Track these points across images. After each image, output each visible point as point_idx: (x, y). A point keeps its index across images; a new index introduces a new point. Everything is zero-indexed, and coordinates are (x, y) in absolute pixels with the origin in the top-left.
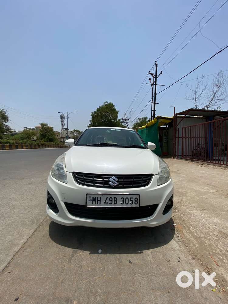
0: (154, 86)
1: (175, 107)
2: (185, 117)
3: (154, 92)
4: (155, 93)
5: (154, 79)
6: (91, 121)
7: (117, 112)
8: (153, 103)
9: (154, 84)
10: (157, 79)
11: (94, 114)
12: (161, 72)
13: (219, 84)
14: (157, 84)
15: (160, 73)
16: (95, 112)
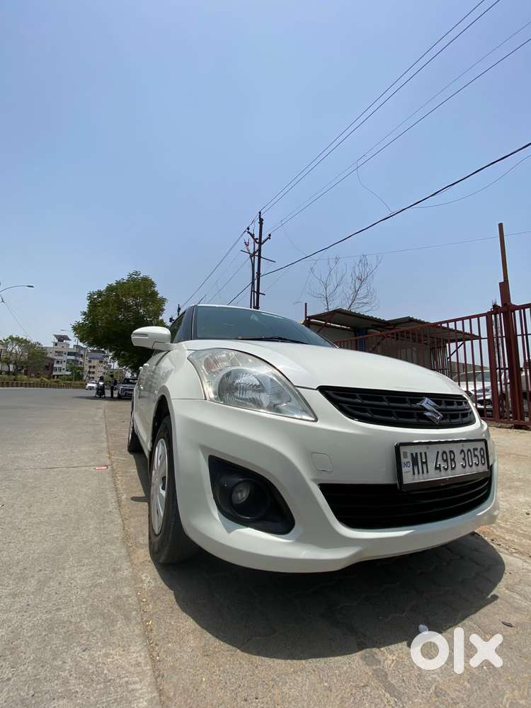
0: (256, 258)
1: (306, 304)
2: (325, 326)
3: (256, 270)
4: (259, 274)
5: (257, 246)
6: (85, 314)
7: (163, 301)
8: (254, 292)
9: (257, 254)
10: (262, 246)
11: (96, 297)
12: (270, 235)
13: (363, 277)
14: (262, 255)
15: (267, 236)
16: (100, 294)
